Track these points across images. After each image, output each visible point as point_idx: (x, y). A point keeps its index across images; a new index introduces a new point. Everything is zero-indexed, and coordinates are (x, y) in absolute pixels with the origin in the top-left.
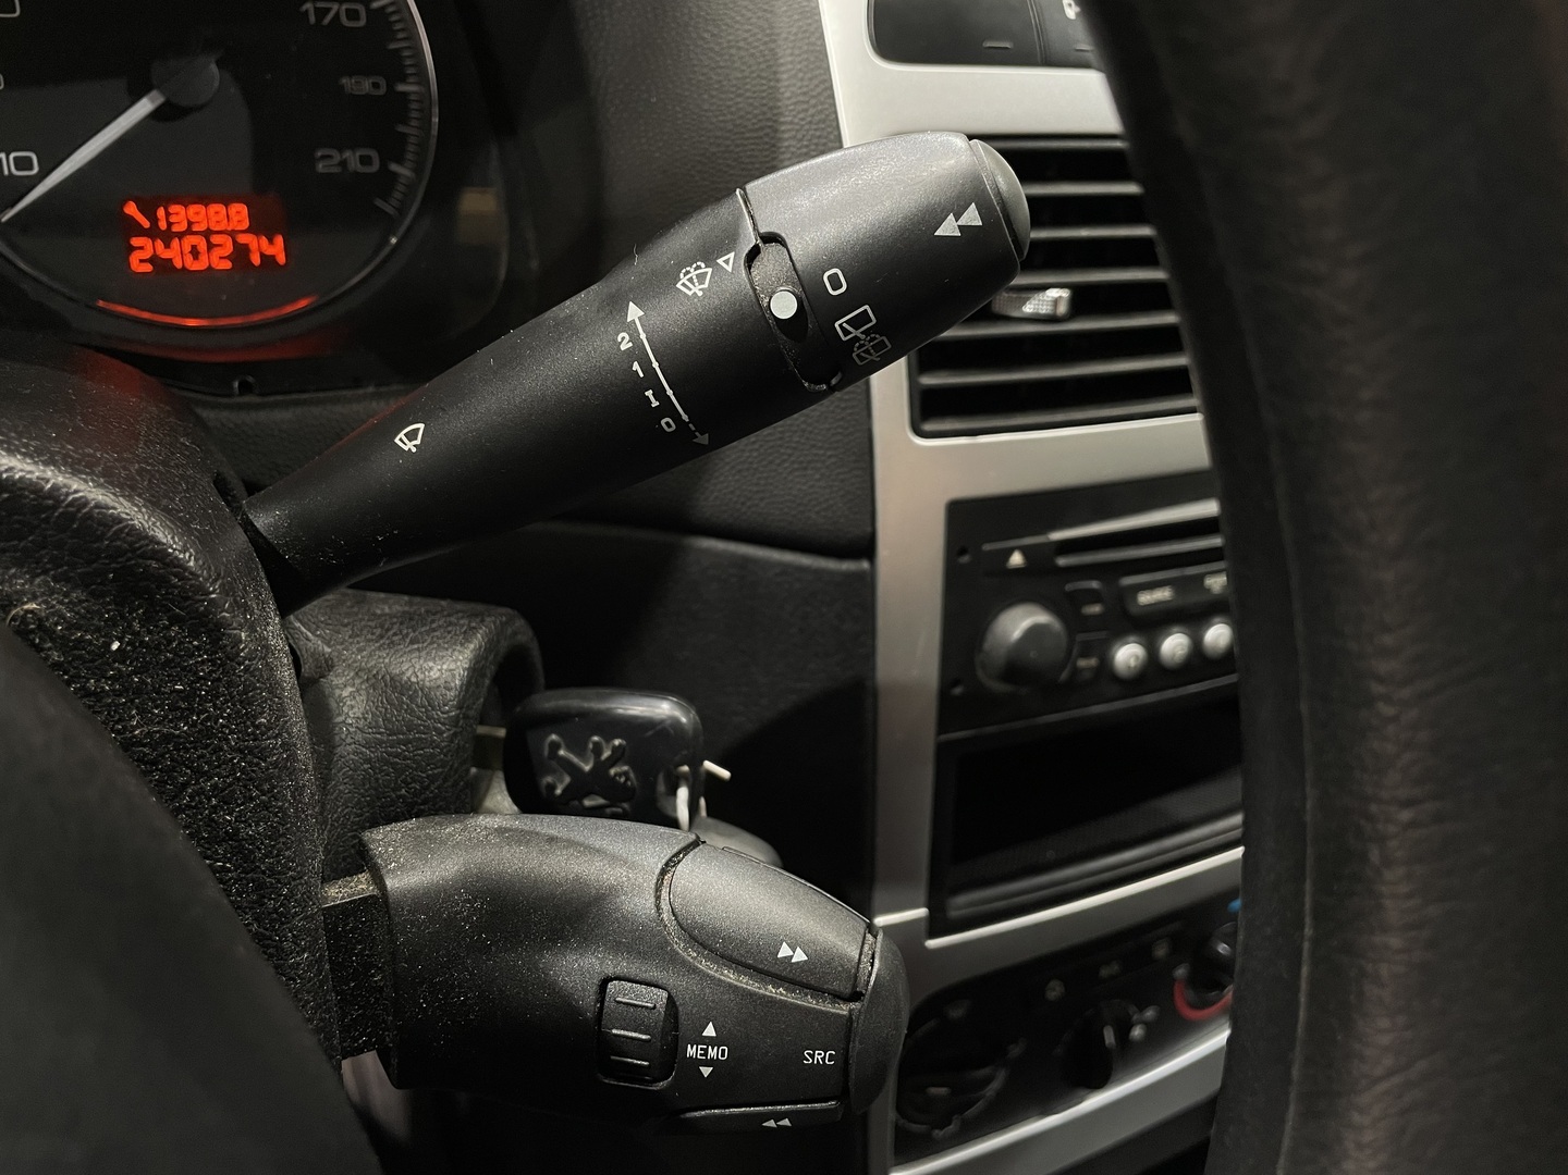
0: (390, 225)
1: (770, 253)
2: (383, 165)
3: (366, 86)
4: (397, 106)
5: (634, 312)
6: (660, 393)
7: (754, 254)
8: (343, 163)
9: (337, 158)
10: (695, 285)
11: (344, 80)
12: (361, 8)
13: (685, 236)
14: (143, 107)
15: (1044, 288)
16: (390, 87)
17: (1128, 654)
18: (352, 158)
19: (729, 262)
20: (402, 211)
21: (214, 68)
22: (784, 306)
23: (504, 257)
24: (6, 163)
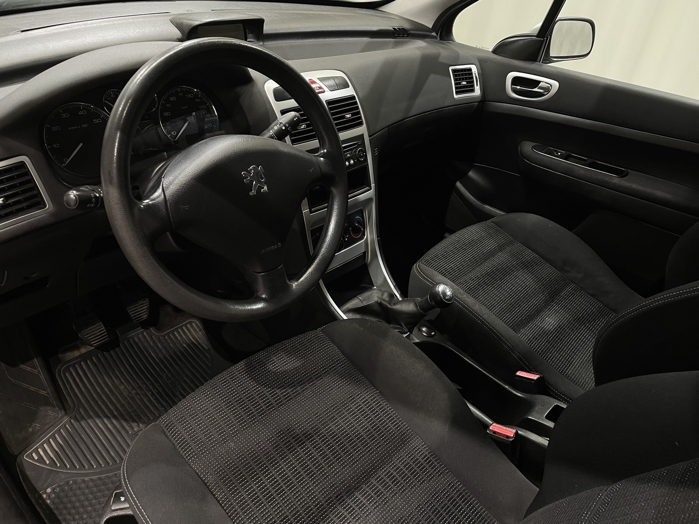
1: (282, 124)
2: (212, 126)
5: (271, 131)
6: (275, 137)
7: (280, 124)
10: (276, 128)
12: (205, 106)
13: (274, 124)
14: (187, 124)
18: (209, 126)
19: (278, 125)
21: (193, 117)
22: (284, 128)
24: (172, 133)
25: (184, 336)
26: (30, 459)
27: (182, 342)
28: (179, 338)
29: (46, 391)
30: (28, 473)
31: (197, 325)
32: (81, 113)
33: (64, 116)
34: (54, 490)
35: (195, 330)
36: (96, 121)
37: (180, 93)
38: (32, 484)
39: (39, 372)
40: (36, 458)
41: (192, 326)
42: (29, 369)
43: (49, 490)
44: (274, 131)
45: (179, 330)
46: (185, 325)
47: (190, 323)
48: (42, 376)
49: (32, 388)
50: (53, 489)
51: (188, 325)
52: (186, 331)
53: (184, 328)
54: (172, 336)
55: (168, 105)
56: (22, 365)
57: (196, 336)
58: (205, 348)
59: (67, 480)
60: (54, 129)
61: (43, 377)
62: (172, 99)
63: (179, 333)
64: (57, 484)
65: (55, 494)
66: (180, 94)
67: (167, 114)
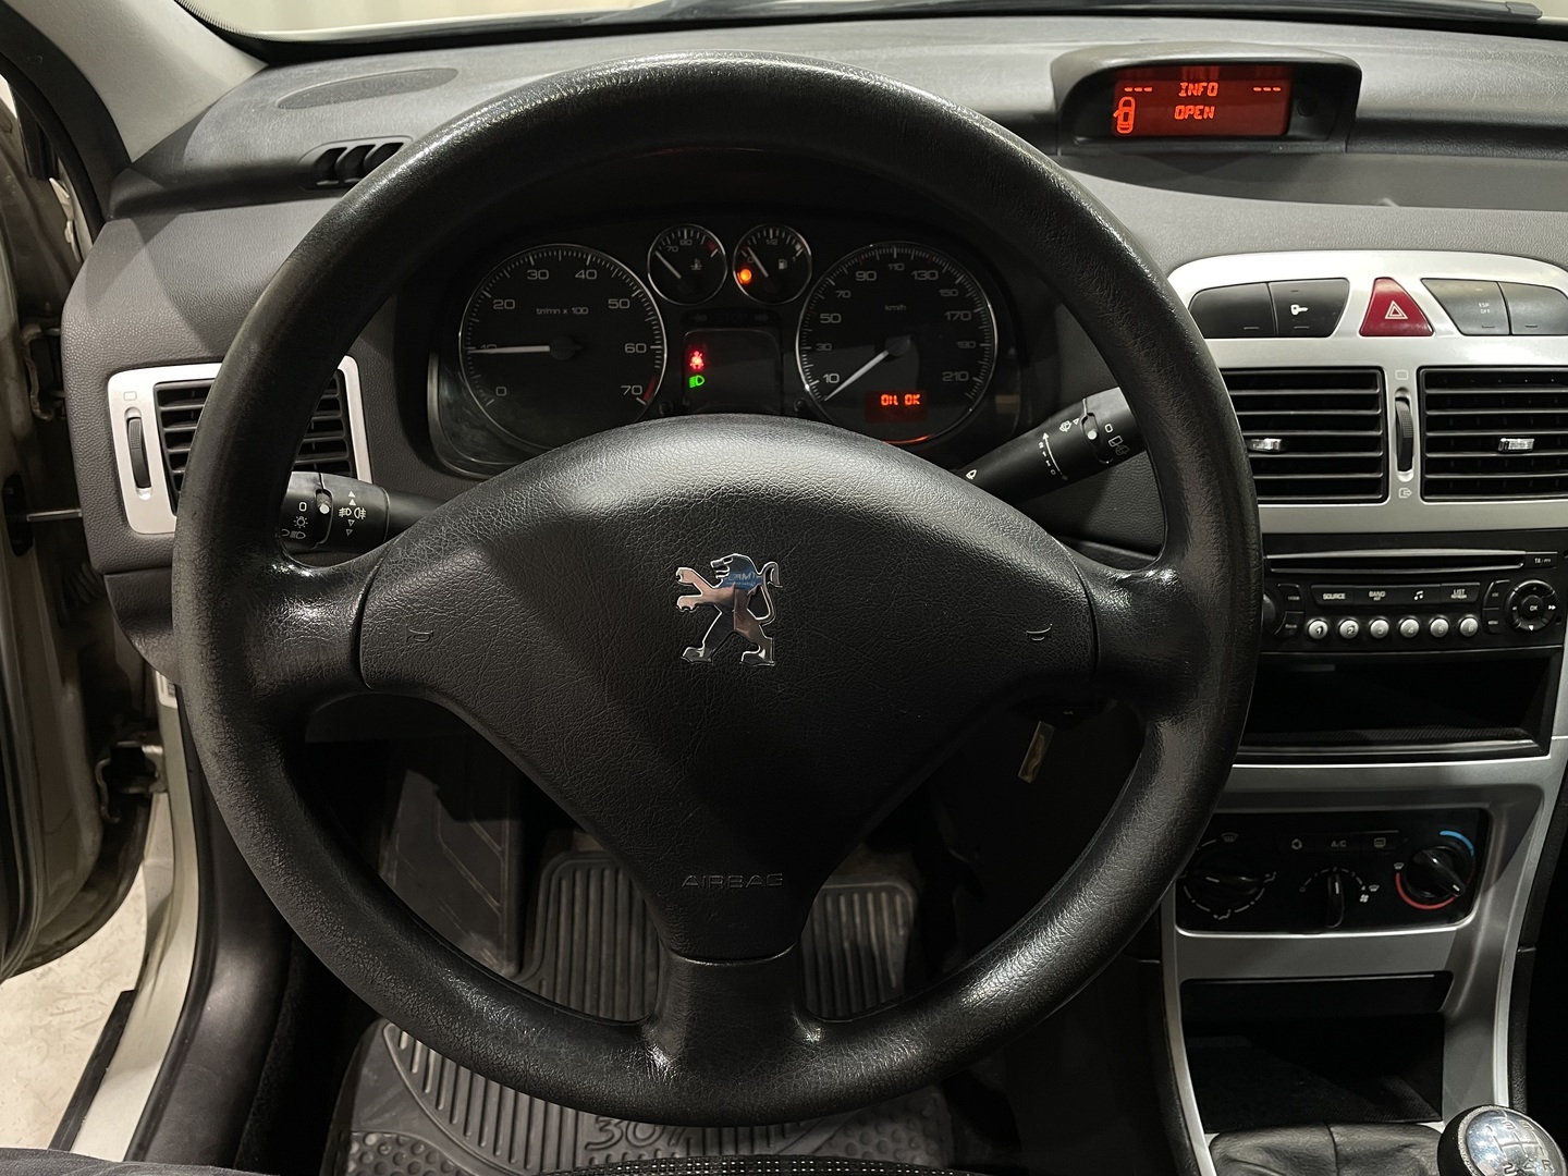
0: (971, 403)
1: (1090, 419)
2: (970, 378)
3: (967, 345)
4: (979, 353)
5: (1045, 436)
6: (1051, 462)
7: (1085, 419)
8: (954, 377)
9: (952, 375)
10: (1065, 428)
11: (959, 343)
12: (969, 313)
13: (1066, 413)
14: (881, 357)
15: (1263, 438)
16: (978, 344)
17: (1317, 626)
18: (958, 375)
19: (1076, 421)
20: (976, 398)
21: (909, 341)
22: (1092, 435)
23: (1017, 418)
24: (828, 377)
25: (858, 920)
26: (392, 1040)
27: (845, 932)
28: (844, 918)
29: (501, 905)
30: (365, 1071)
31: (904, 905)
32: (581, 275)
33: (537, 275)
34: (382, 1145)
35: (893, 914)
36: (615, 304)
37: (894, 261)
38: (353, 1104)
39: (502, 853)
40: (403, 1045)
41: (892, 902)
42: (486, 837)
43: (372, 1139)
44: (1057, 439)
45: (856, 897)
46: (877, 892)
47: (892, 892)
48: (505, 866)
49: (475, 883)
50: (381, 1143)
51: (884, 896)
52: (871, 907)
53: (870, 897)
54: (829, 905)
55: (842, 293)
56: (478, 825)
57: (887, 932)
58: (889, 980)
59: (419, 1137)
60: (501, 304)
61: (507, 871)
62: (863, 276)
63: (850, 904)
64: (395, 1136)
65: (375, 1158)
66: (896, 266)
67: (830, 320)
